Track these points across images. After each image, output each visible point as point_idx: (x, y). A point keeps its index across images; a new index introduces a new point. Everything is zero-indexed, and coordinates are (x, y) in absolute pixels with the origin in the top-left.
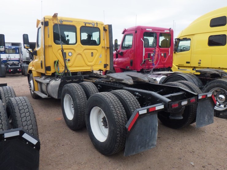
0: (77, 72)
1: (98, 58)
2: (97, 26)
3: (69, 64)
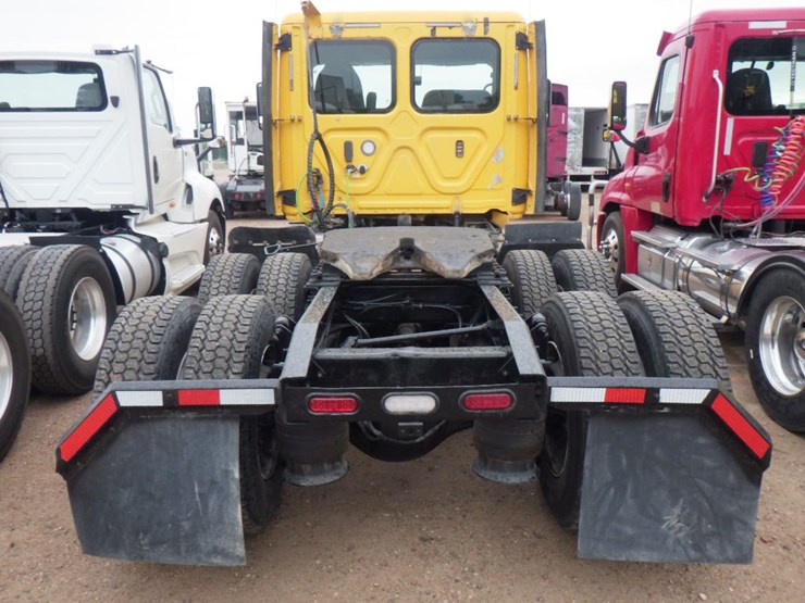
0: (397, 215)
1: (487, 162)
2: (486, 33)
3: (363, 184)
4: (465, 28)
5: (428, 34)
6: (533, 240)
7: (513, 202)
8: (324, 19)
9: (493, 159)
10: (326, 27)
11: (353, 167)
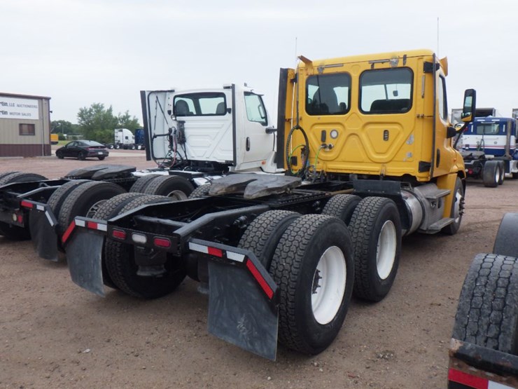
0: (349, 174)
1: (403, 144)
2: (404, 64)
3: (331, 155)
4: (391, 62)
5: (369, 67)
6: (371, 190)
7: (419, 170)
8: (314, 64)
9: (407, 142)
10: (316, 68)
11: (325, 145)
